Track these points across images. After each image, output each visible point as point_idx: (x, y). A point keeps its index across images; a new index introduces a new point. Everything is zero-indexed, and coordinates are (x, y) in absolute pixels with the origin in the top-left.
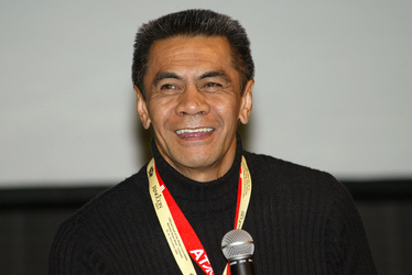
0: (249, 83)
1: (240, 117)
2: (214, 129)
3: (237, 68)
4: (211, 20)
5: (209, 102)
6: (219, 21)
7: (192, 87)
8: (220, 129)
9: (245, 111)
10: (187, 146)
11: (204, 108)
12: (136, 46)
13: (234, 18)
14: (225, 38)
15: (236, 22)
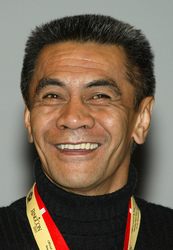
0: (147, 100)
1: (134, 135)
2: (99, 145)
3: (132, 82)
4: (107, 26)
5: (94, 115)
6: (116, 28)
7: (76, 98)
8: (106, 145)
9: (140, 131)
10: (65, 161)
11: (87, 122)
12: (26, 50)
13: (137, 27)
14: (121, 48)
15: (138, 32)
